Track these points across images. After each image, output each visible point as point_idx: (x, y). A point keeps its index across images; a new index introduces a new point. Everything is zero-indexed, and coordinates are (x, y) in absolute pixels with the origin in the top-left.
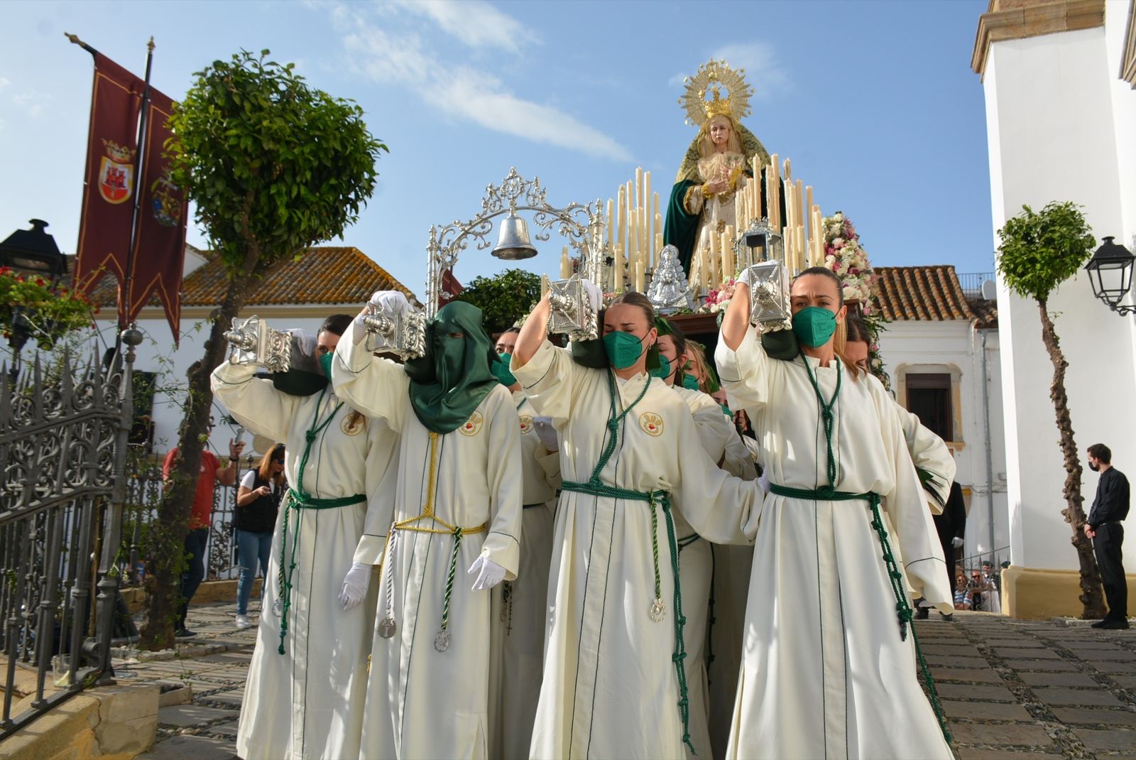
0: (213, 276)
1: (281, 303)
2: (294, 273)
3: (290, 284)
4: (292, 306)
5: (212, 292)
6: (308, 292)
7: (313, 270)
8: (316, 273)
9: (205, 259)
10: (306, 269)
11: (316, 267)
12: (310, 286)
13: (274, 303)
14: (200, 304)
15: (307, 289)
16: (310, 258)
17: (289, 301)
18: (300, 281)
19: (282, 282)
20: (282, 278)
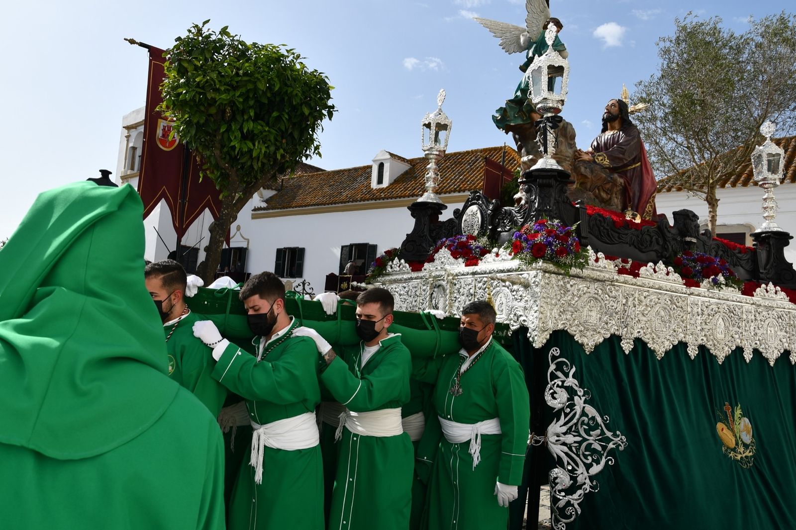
0: (412, 176)
1: (450, 193)
2: (462, 170)
3: (458, 178)
4: (457, 194)
5: (409, 188)
6: (468, 183)
7: (475, 166)
8: (478, 168)
9: (409, 165)
10: (471, 166)
11: (479, 163)
12: (471, 178)
13: (445, 193)
14: (400, 197)
15: (468, 181)
16: (476, 157)
17: (455, 191)
18: (465, 175)
19: (453, 177)
20: (454, 174)
